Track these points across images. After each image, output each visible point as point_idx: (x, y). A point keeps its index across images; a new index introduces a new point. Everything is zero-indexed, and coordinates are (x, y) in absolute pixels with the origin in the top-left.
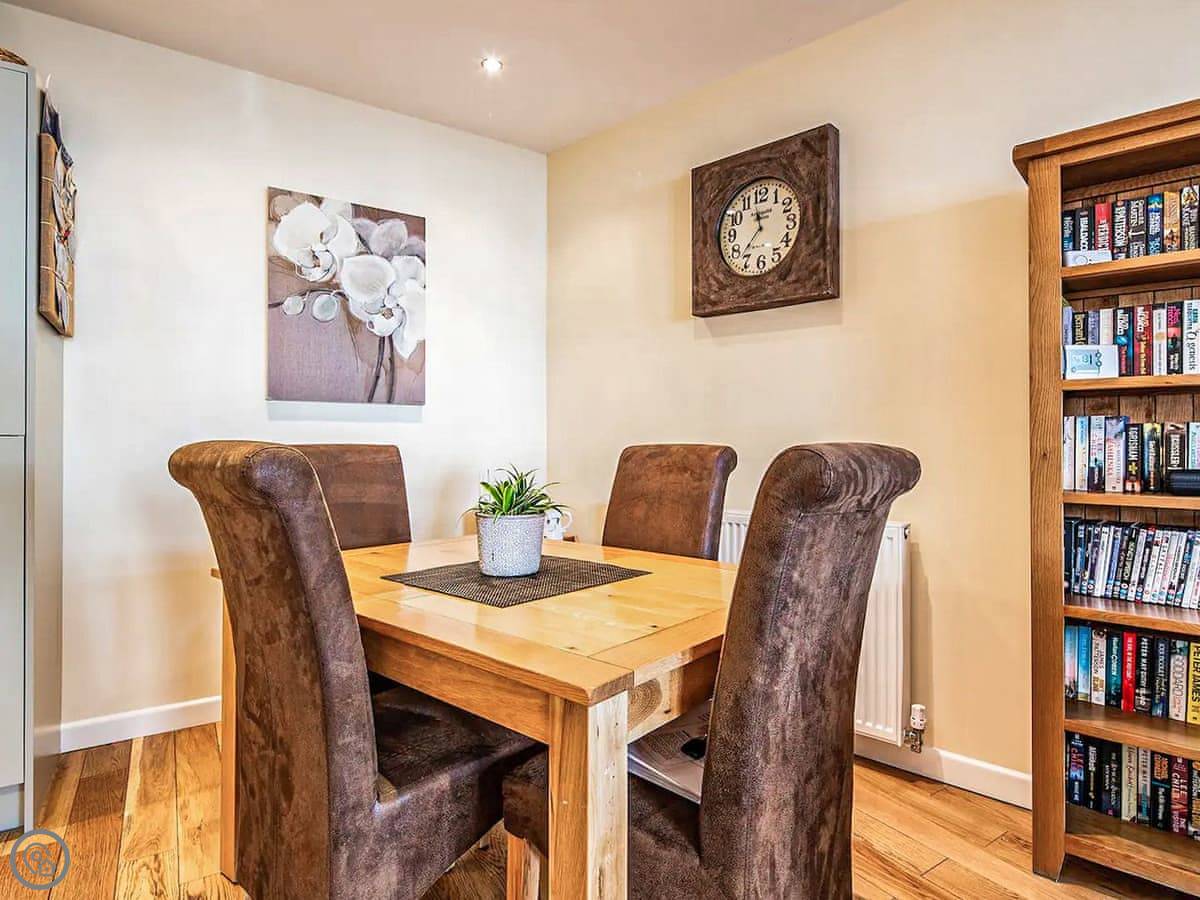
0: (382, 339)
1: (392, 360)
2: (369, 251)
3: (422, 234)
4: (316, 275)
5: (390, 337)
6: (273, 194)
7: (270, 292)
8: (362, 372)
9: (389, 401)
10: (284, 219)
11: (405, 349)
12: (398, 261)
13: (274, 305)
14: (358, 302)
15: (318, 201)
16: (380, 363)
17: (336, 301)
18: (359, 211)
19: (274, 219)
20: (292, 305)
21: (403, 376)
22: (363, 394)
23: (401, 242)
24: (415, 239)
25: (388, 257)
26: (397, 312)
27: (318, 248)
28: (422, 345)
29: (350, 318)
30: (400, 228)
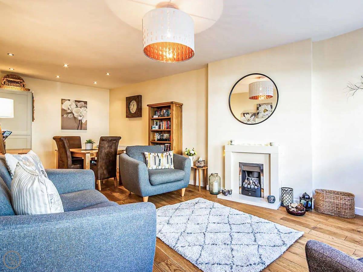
0: (80, 120)
1: (81, 123)
2: (78, 107)
3: (87, 104)
4: (69, 111)
5: (81, 120)
6: (62, 100)
7: (62, 114)
8: (76, 125)
9: (81, 129)
10: (64, 103)
11: (83, 122)
12: (82, 108)
13: (62, 116)
14: (76, 115)
15: (69, 100)
16: (79, 124)
17: (72, 115)
18: (76, 101)
19: (62, 103)
20: (65, 116)
21: (83, 126)
22: (77, 129)
23: (83, 105)
24: (85, 105)
25: (81, 108)
26: (82, 116)
27: (69, 107)
28: (86, 121)
29: (74, 117)
30: (83, 103)
